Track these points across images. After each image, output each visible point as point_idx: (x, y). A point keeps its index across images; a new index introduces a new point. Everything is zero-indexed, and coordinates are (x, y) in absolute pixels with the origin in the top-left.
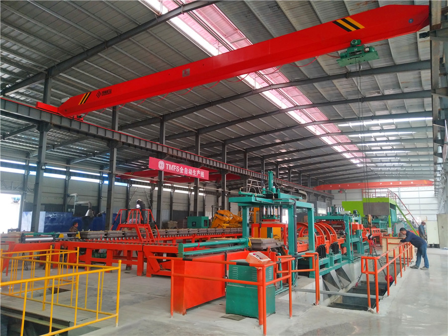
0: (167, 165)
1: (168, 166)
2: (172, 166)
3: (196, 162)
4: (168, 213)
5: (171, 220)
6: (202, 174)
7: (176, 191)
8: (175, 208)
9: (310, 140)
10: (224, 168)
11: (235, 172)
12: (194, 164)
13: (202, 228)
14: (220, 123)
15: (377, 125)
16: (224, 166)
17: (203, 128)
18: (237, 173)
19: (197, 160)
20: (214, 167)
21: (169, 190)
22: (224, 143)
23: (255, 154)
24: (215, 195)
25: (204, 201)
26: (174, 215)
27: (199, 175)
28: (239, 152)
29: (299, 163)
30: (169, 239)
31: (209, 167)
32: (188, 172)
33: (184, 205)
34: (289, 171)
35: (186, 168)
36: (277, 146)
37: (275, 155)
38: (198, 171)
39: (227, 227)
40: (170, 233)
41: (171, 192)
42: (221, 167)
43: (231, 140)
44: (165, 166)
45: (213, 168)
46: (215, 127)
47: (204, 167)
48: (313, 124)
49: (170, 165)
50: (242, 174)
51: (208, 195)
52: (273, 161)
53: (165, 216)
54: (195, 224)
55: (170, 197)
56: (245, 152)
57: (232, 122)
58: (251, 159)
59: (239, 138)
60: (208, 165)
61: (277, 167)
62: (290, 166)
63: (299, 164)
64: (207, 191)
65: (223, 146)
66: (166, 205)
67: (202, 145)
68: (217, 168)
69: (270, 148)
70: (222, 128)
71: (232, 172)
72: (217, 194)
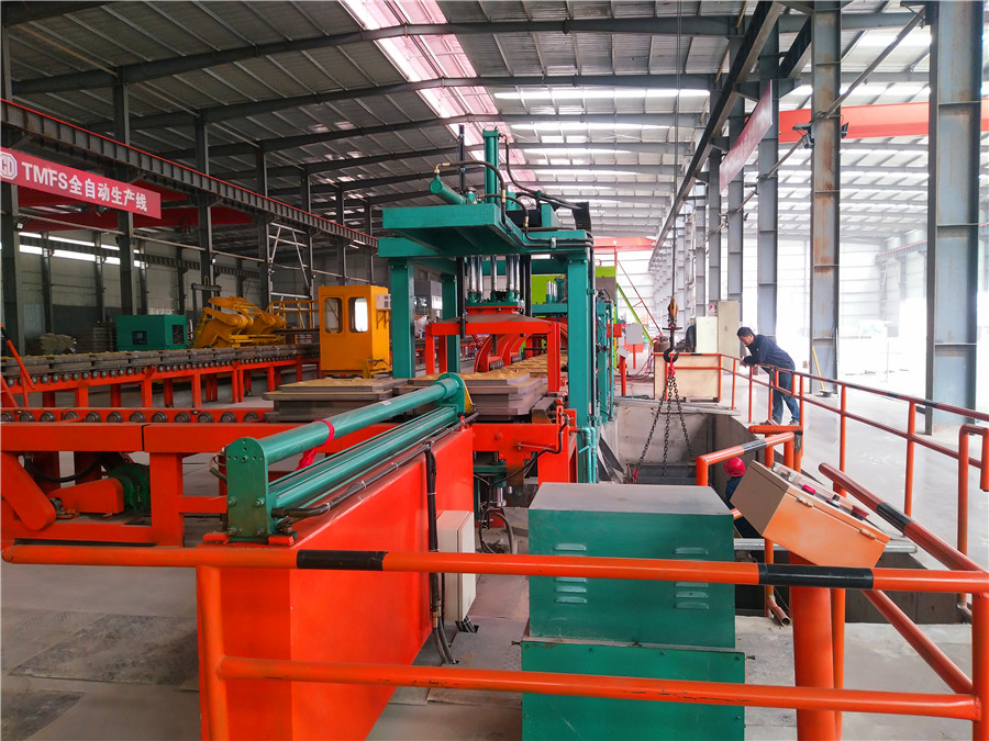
0: (28, 166)
1: (31, 170)
2: (45, 170)
3: (119, 164)
4: (38, 311)
5: (48, 330)
6: (141, 201)
7: (58, 253)
8: (56, 299)
9: (425, 131)
10: (205, 187)
11: (232, 203)
12: (115, 171)
13: (168, 347)
14: (189, 53)
15: (549, 103)
16: (205, 181)
17: (137, 66)
18: (240, 205)
19: (121, 157)
20: (175, 184)
21: (38, 250)
22: (200, 118)
23: (284, 157)
24: (173, 266)
25: (142, 281)
26: (55, 317)
27: (132, 203)
28: (241, 148)
29: (390, 188)
30: (63, 386)
31: (159, 184)
32: (97, 192)
33: (87, 291)
34: (367, 209)
35: (88, 181)
36: (341, 141)
37: (334, 167)
38: (128, 192)
39: (242, 344)
40: (66, 367)
41: (42, 256)
42: (196, 184)
43: (220, 111)
44: (21, 170)
45: (170, 187)
46: (173, 64)
47: (145, 182)
48: (438, 84)
49: (36, 168)
50: (253, 209)
51: (153, 266)
52: (332, 182)
53: (31, 320)
54: (144, 339)
55: (40, 270)
56: (259, 150)
57: (224, 52)
58: (276, 171)
59: (244, 107)
60: (155, 177)
61: (339, 197)
62: (369, 197)
63: (390, 193)
64: (148, 256)
65: (199, 125)
66: (30, 290)
67: (132, 118)
68: (184, 187)
69: (324, 143)
70: (191, 69)
71: (225, 200)
72: (179, 265)
